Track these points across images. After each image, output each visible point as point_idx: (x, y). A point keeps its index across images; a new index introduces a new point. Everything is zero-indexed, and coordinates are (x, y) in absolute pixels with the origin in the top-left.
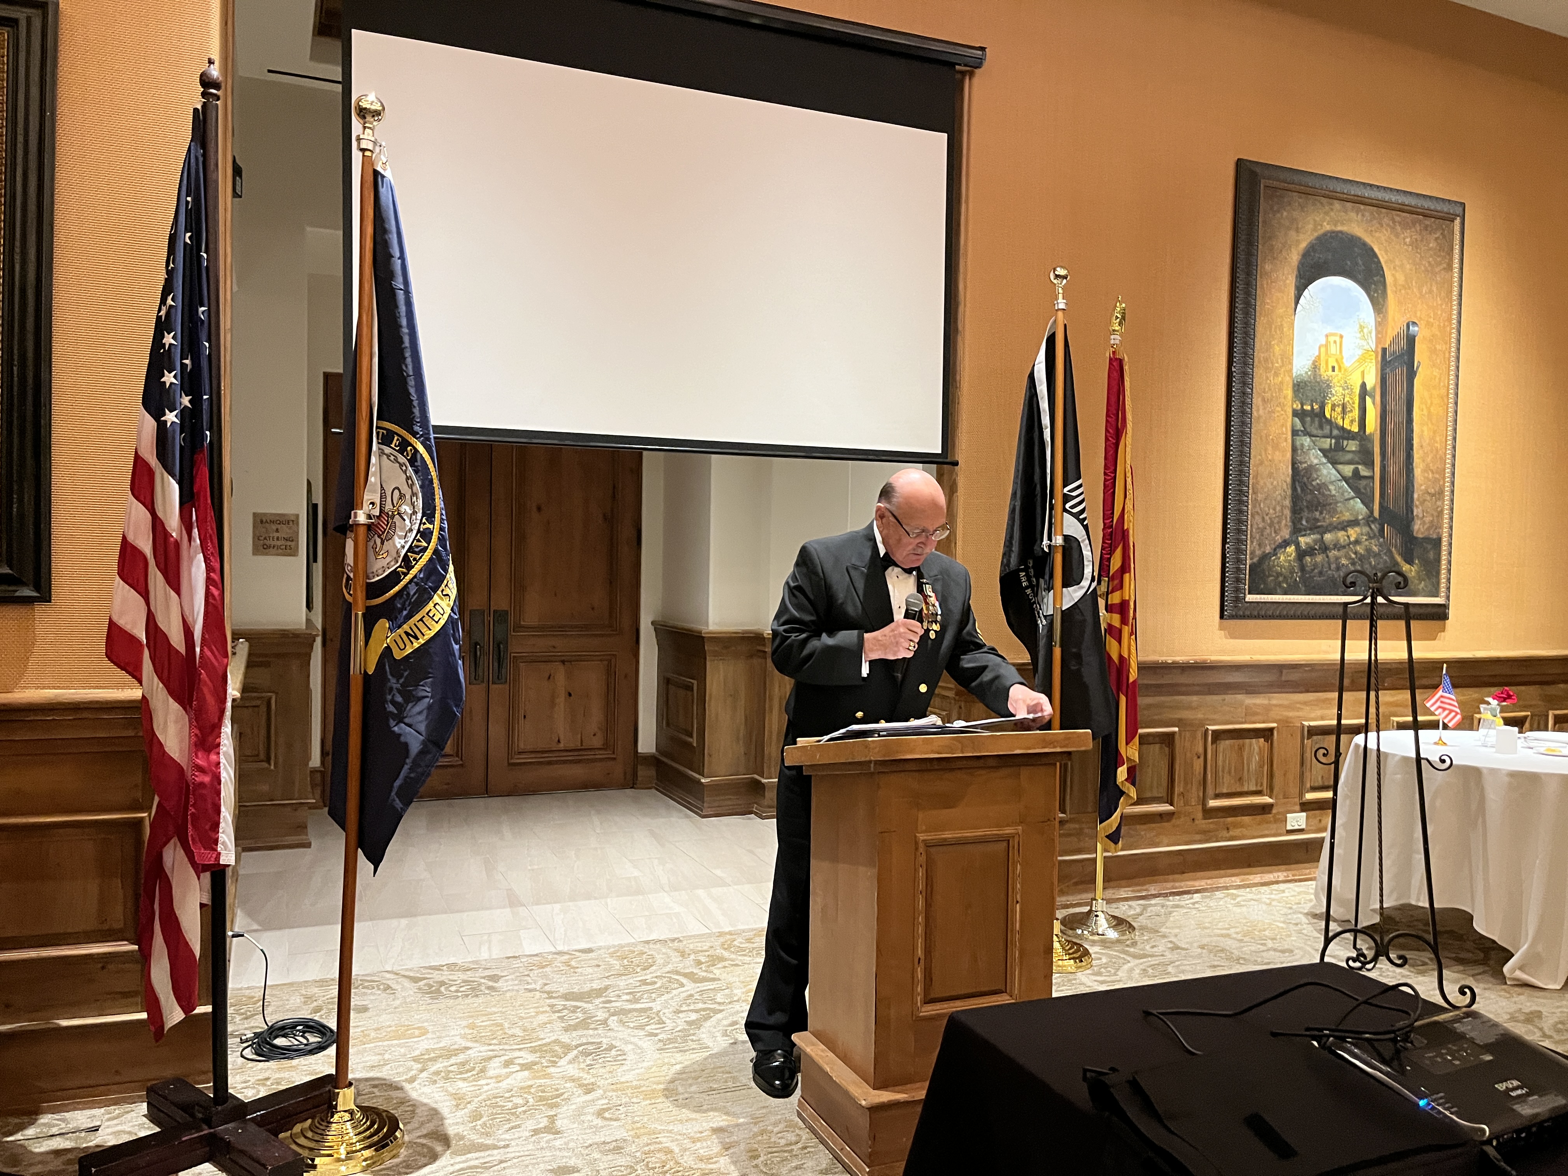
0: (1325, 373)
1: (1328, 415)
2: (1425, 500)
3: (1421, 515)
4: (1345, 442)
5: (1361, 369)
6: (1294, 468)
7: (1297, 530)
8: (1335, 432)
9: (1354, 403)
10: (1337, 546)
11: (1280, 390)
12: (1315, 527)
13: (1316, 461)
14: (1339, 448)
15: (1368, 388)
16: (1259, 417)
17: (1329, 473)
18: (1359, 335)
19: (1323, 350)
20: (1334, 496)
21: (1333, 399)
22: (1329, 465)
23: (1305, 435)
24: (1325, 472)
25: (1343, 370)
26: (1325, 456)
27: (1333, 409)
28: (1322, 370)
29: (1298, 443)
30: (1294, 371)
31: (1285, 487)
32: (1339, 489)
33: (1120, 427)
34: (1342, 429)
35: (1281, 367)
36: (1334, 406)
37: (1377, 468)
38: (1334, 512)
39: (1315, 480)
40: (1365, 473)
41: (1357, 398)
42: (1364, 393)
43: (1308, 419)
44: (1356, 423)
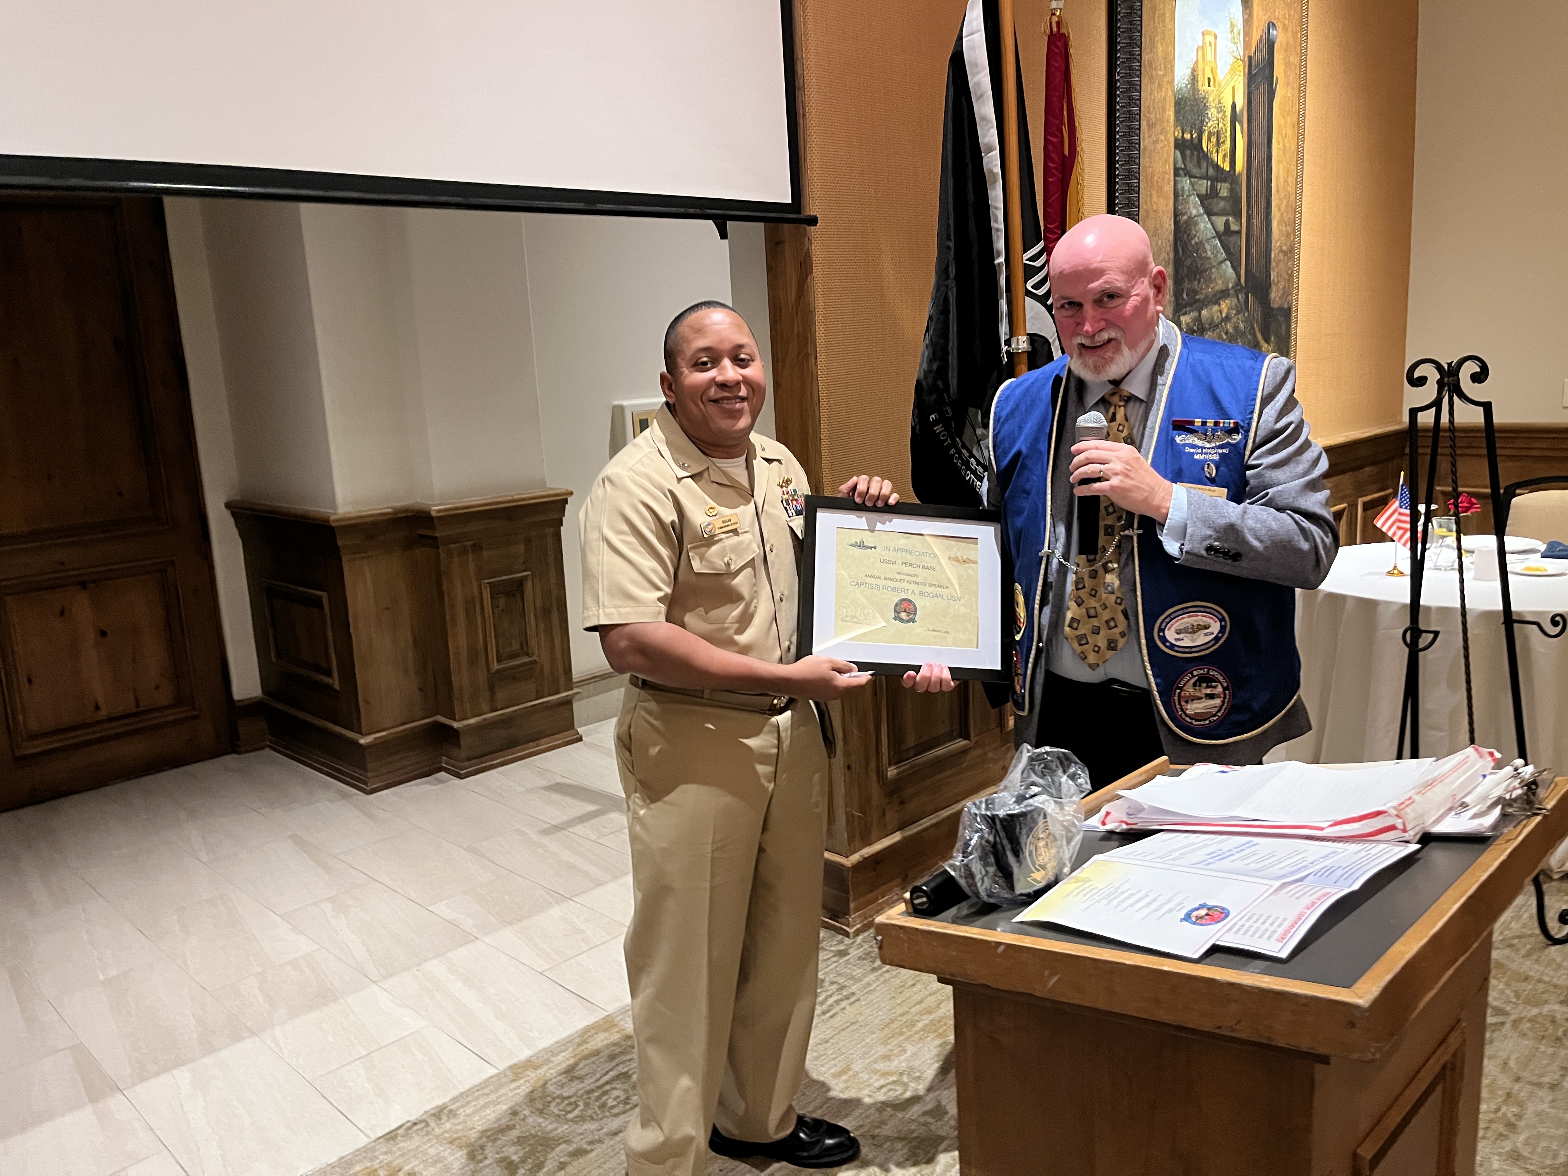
0: (1203, 87)
1: (1205, 149)
2: (1280, 261)
3: (1276, 281)
4: (1219, 184)
5: (1232, 84)
6: (1176, 223)
7: (1179, 308)
8: (1211, 171)
9: (1226, 131)
10: (1214, 326)
11: (1164, 110)
12: (1197, 304)
13: (1194, 212)
14: (1213, 193)
15: (1238, 109)
16: (1145, 149)
17: (1206, 227)
18: (1230, 36)
19: (1200, 53)
20: (1209, 258)
21: (1209, 125)
22: (1205, 216)
23: (1185, 175)
24: (1202, 225)
25: (1217, 84)
26: (1202, 204)
27: (1209, 140)
28: (1200, 83)
29: (1179, 186)
30: (1176, 83)
31: (1168, 249)
32: (1214, 249)
33: (1066, 153)
34: (1216, 167)
35: (1164, 75)
36: (1210, 134)
37: (1244, 220)
38: (1209, 280)
39: (1192, 239)
40: (1234, 227)
41: (1229, 124)
42: (1234, 118)
43: (1188, 152)
44: (1228, 159)
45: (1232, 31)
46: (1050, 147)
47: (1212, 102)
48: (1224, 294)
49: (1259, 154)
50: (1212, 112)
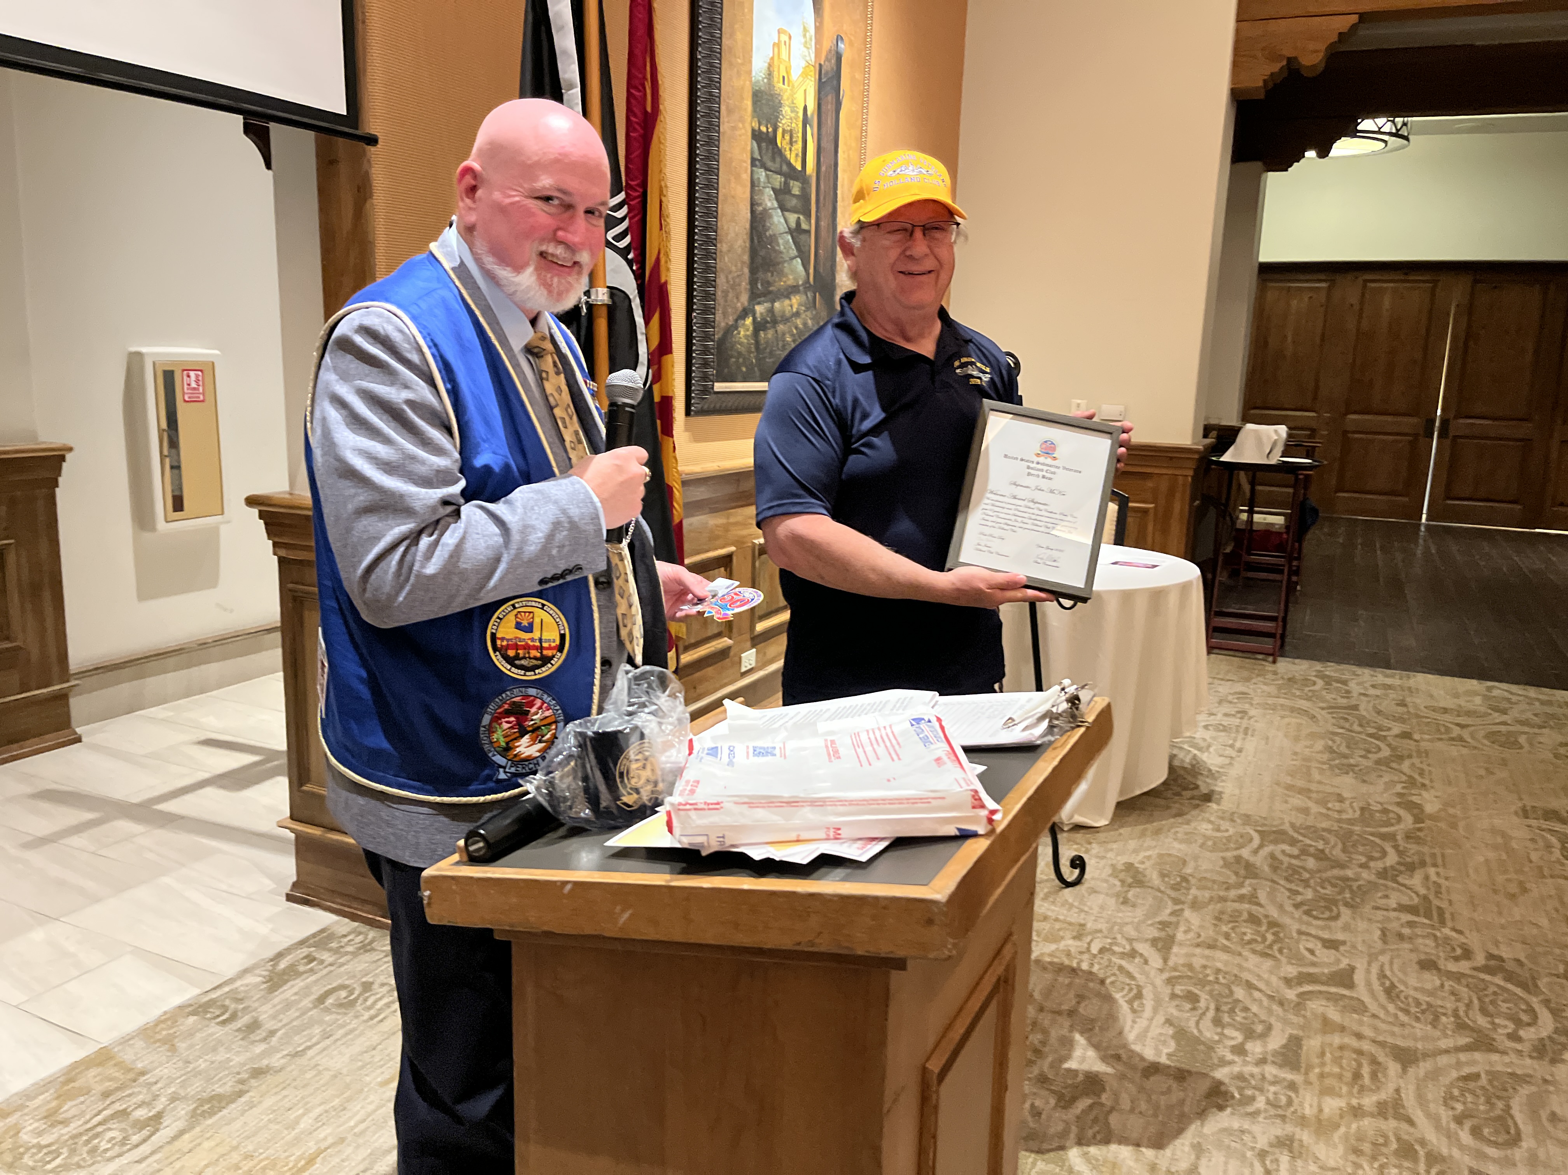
0: (778, 84)
1: (779, 145)
4: (792, 183)
5: (803, 88)
6: (753, 212)
7: (755, 296)
8: (784, 168)
9: (798, 132)
10: (786, 320)
11: (742, 99)
12: (771, 295)
13: (769, 204)
14: (786, 189)
15: (809, 113)
16: (724, 133)
17: (779, 222)
18: (803, 40)
19: (776, 51)
20: (781, 252)
21: (783, 122)
22: (779, 211)
23: (761, 167)
24: (776, 219)
25: (790, 84)
26: (777, 199)
27: (783, 136)
28: (776, 80)
29: (756, 177)
30: (754, 74)
31: (744, 236)
32: (786, 244)
33: (649, 109)
34: (789, 164)
35: (742, 64)
36: (784, 132)
37: (813, 221)
38: (781, 274)
39: (768, 230)
40: (804, 226)
41: (800, 125)
42: (805, 121)
43: (764, 145)
44: (800, 159)
45: (805, 36)
46: (633, 101)
47: (786, 102)
48: (793, 290)
49: (826, 161)
50: (786, 110)
